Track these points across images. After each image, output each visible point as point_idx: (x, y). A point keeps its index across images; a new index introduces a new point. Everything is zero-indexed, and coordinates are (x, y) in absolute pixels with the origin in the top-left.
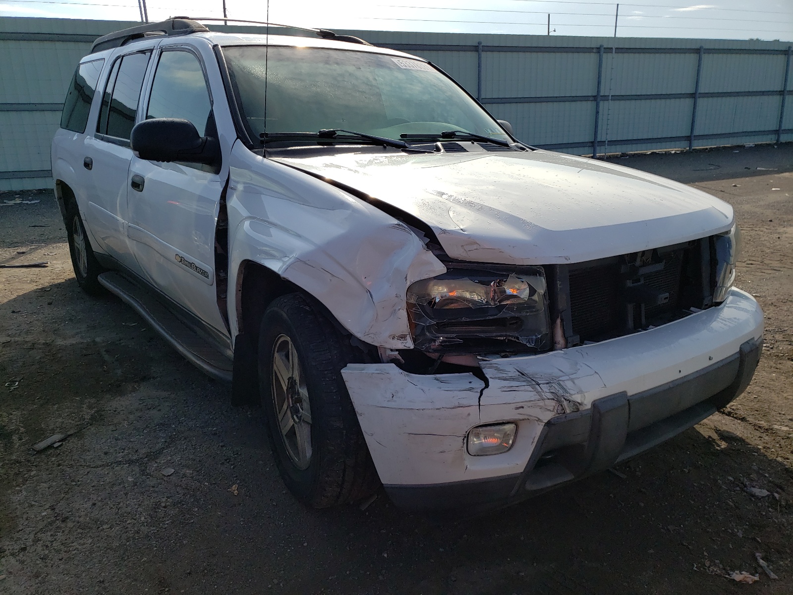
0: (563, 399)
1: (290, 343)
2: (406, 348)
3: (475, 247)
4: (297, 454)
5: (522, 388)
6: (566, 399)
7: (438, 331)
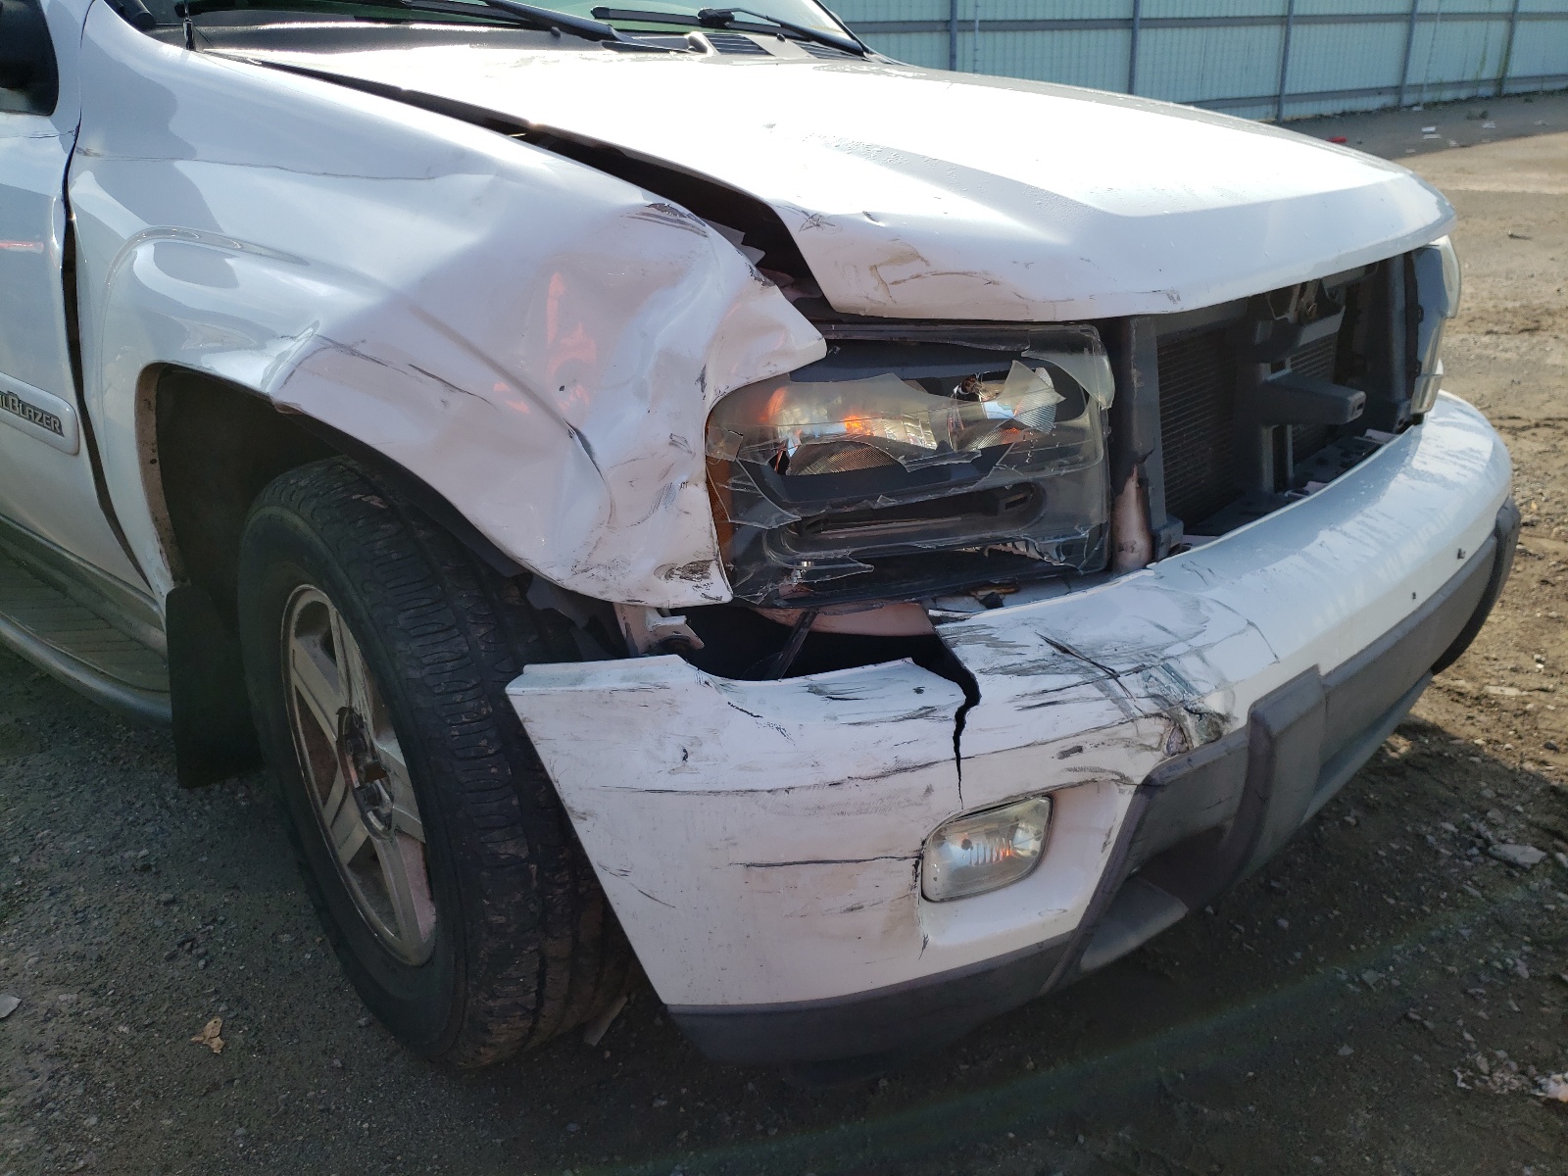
0: (1184, 713)
1: (333, 611)
2: (708, 602)
3: (916, 267)
4: (390, 915)
5: (1072, 693)
6: (1190, 712)
7: (799, 545)
